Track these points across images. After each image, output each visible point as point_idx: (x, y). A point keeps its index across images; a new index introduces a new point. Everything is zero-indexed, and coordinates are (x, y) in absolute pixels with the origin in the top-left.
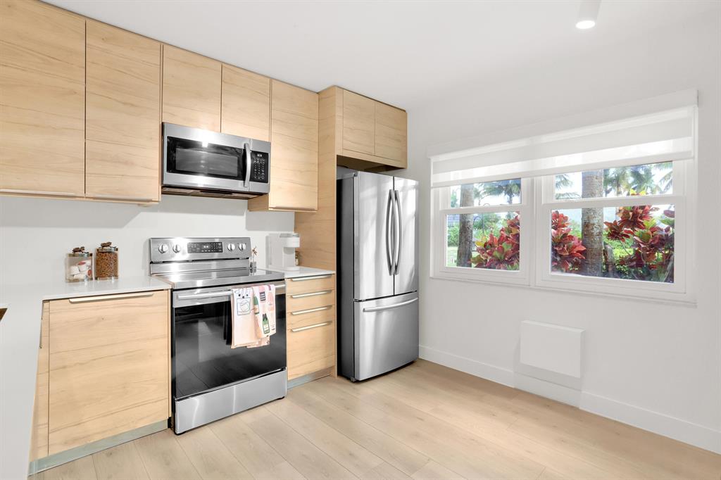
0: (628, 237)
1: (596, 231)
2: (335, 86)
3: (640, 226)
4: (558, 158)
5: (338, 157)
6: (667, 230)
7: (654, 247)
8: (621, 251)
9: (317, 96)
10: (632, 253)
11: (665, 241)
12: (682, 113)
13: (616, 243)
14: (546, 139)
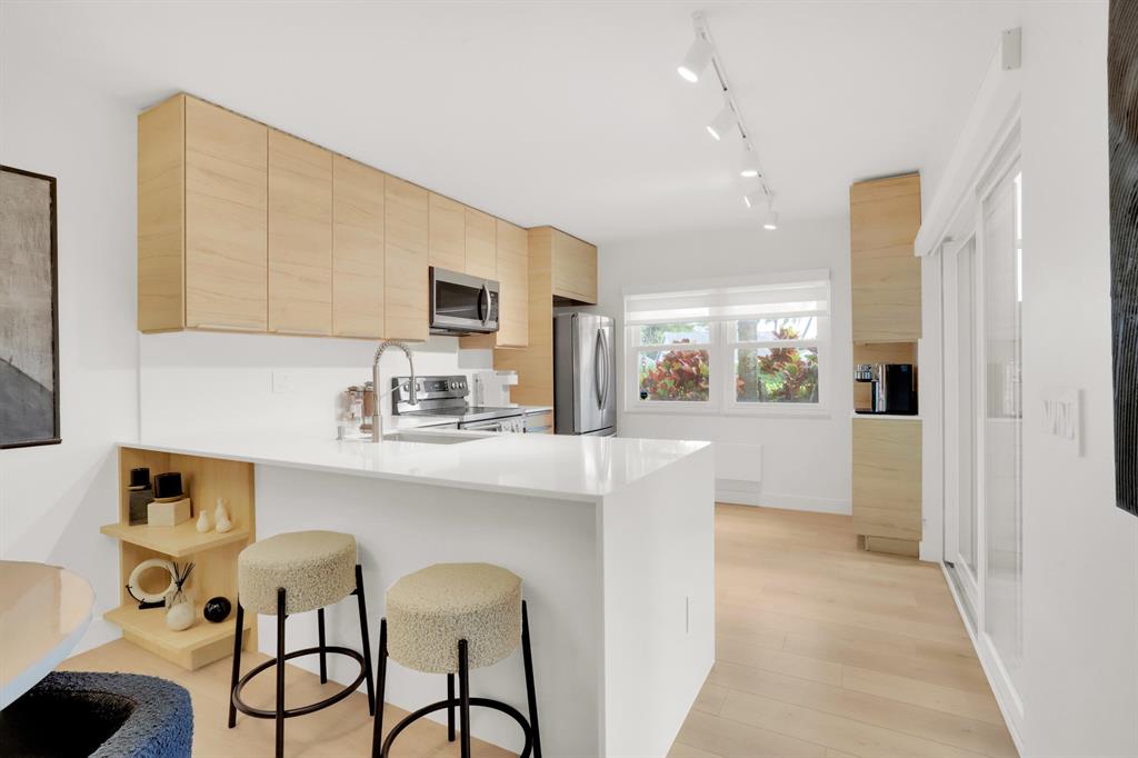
0: (778, 370)
1: (752, 365)
2: (551, 227)
3: (788, 359)
4: (736, 307)
5: (554, 296)
6: (809, 364)
7: (800, 381)
8: (772, 385)
9: (526, 233)
10: (781, 386)
11: (809, 375)
12: (821, 284)
13: (769, 376)
14: (730, 291)
